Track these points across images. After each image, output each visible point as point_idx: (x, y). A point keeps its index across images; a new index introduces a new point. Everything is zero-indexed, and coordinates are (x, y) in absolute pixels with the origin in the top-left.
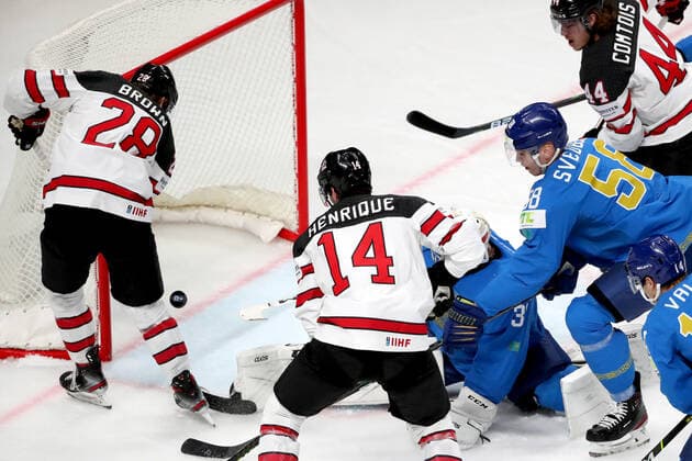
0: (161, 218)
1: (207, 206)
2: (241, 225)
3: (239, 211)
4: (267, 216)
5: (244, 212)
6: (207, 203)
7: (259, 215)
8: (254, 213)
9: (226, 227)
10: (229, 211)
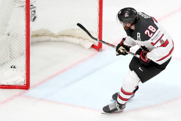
0: (50, 40)
1: (66, 36)
2: (78, 43)
3: (77, 38)
4: (87, 40)
5: (79, 38)
6: (66, 35)
7: (85, 40)
8: (83, 39)
9: (72, 43)
10: (74, 37)
